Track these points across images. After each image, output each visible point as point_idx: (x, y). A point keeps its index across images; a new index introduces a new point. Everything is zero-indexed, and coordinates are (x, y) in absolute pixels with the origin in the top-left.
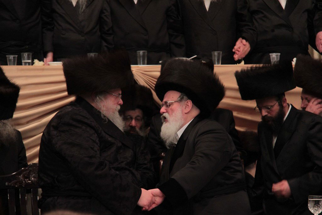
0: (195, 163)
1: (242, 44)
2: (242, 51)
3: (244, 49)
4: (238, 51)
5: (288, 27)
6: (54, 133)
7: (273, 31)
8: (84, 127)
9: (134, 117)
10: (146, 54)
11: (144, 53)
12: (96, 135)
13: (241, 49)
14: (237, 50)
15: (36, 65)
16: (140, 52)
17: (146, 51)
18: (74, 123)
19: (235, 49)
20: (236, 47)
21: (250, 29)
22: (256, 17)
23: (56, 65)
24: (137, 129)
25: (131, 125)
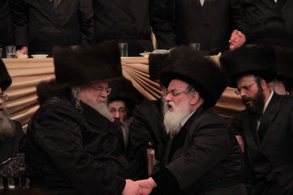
0: (190, 155)
1: (237, 35)
2: (238, 42)
3: (240, 40)
4: (235, 42)
5: (281, 19)
6: (37, 126)
7: (266, 23)
8: (65, 121)
9: (117, 109)
10: (127, 46)
11: (125, 45)
12: (79, 127)
13: (237, 40)
14: (233, 41)
15: (20, 58)
16: (121, 45)
17: (127, 44)
18: (56, 116)
19: (231, 40)
20: (232, 38)
21: (245, 22)
22: (249, 10)
23: (40, 58)
24: (121, 121)
25: (115, 117)
